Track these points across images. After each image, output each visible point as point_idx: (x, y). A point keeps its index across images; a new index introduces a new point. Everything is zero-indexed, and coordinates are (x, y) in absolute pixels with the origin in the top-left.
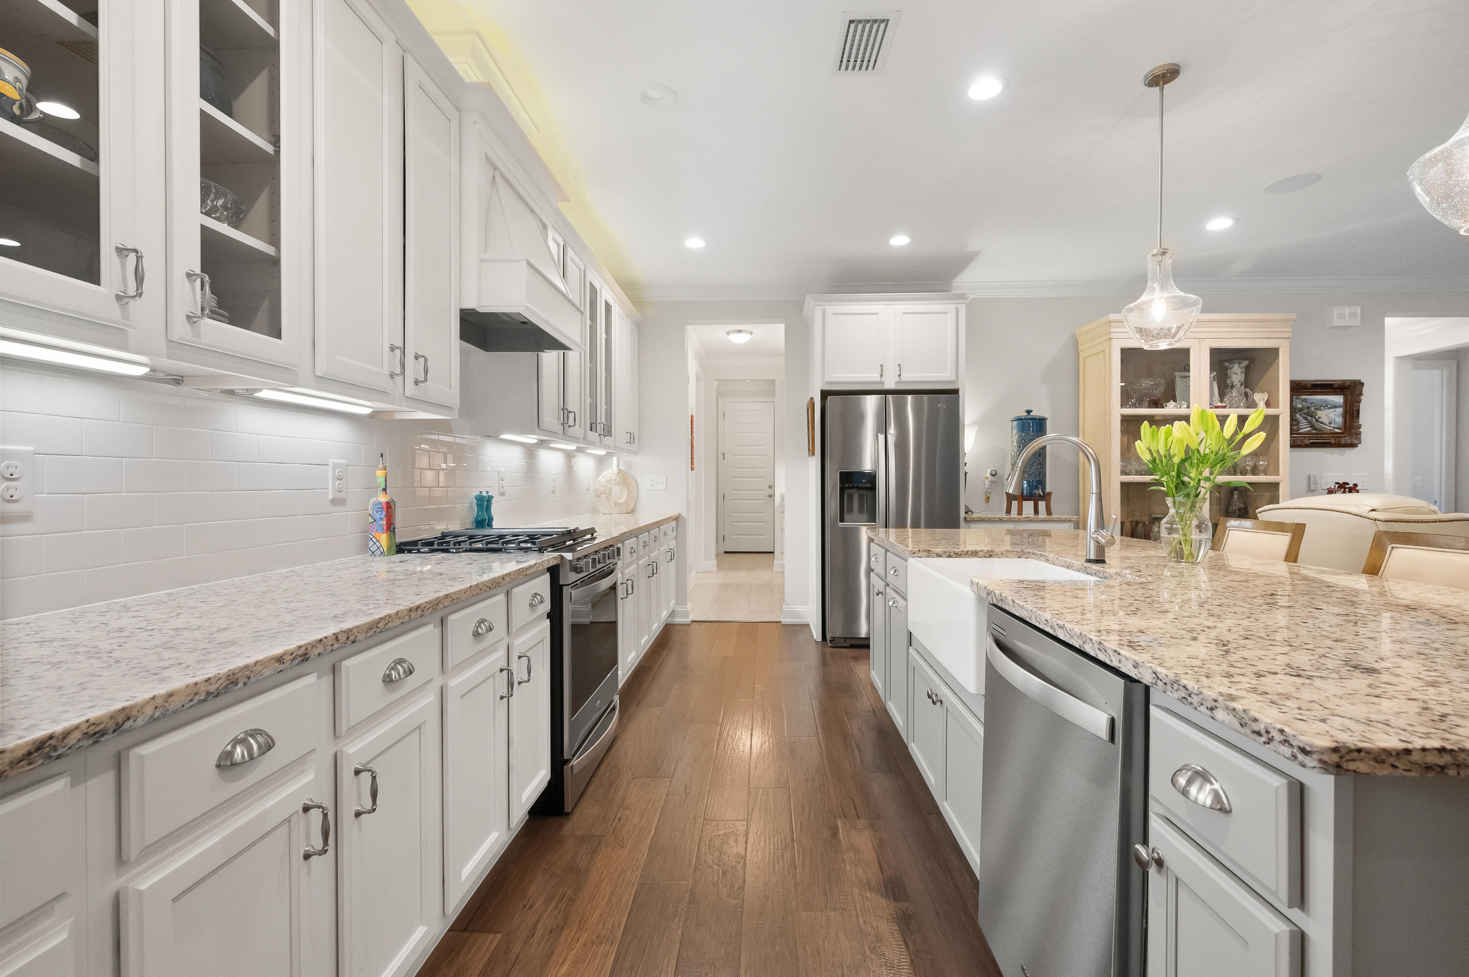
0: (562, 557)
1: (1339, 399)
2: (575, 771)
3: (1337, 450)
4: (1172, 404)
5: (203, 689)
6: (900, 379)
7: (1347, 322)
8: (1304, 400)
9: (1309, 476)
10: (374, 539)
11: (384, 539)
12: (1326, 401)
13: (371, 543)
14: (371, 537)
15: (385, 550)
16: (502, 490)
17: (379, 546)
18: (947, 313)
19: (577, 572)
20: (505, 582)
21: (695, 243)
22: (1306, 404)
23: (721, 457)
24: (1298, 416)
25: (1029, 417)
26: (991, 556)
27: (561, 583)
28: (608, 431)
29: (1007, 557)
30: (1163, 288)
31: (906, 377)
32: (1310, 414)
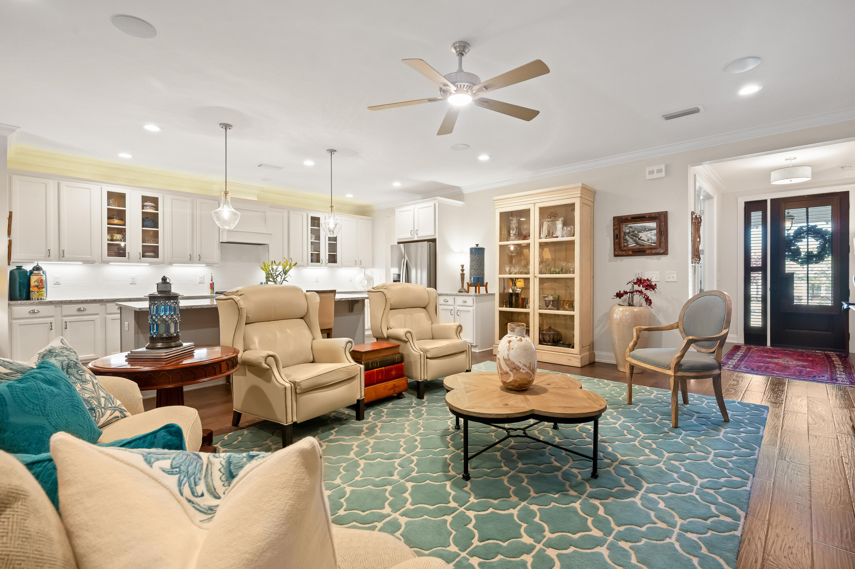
1: (653, 225)
3: (655, 257)
6: (418, 236)
7: (655, 176)
8: (630, 227)
9: (636, 274)
12: (644, 227)
18: (431, 206)
22: (632, 230)
24: (627, 237)
25: (476, 247)
28: (333, 261)
32: (634, 235)
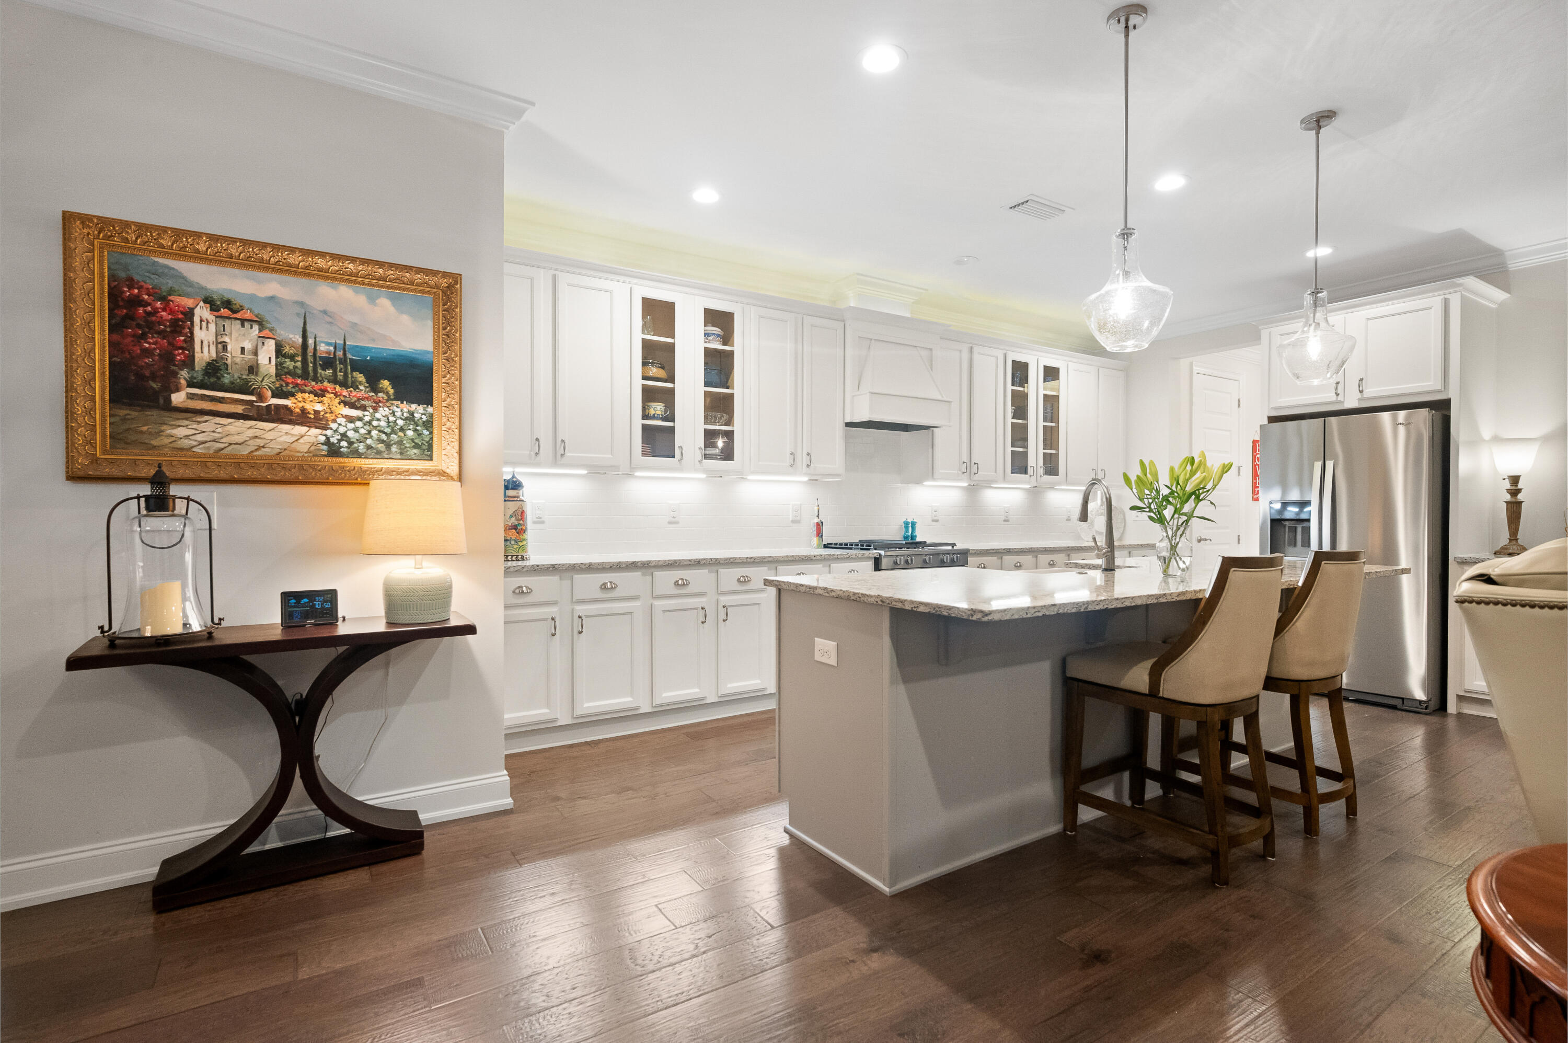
0: (879, 553)
6: (1362, 395)
11: (815, 540)
14: (814, 537)
18: (1430, 308)
31: (1370, 392)
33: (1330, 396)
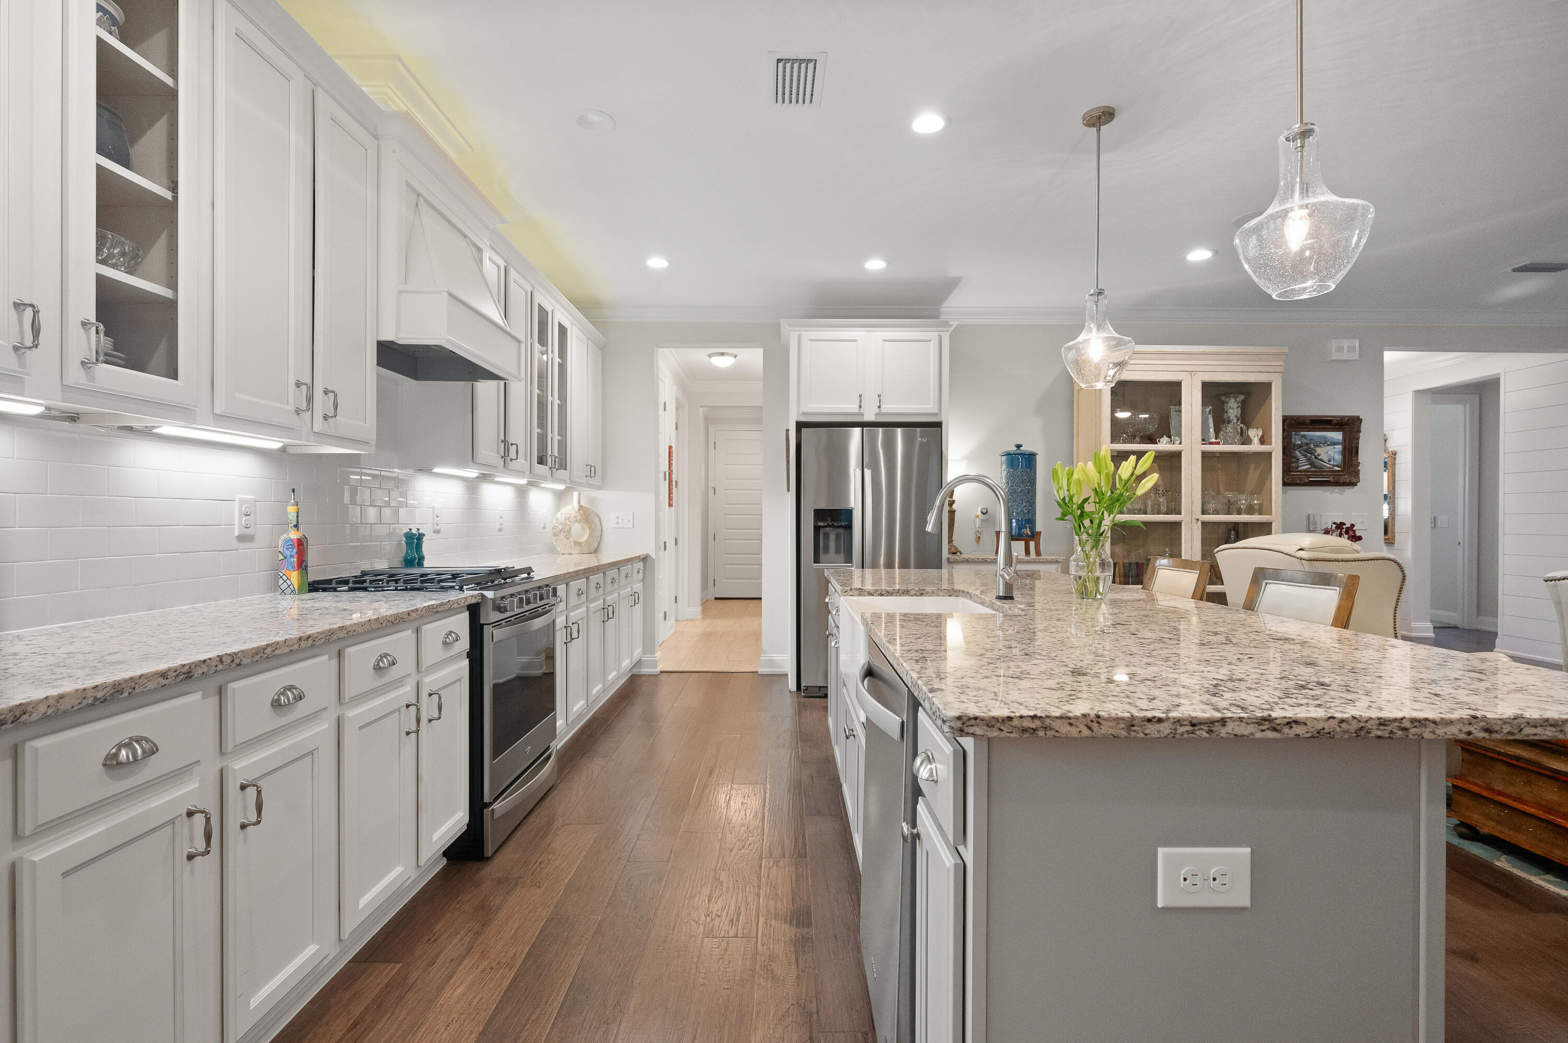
0: (483, 595)
1: (1338, 436)
2: (496, 816)
3: (1337, 489)
4: (1165, 439)
5: (90, 694)
6: (880, 410)
7: (1346, 356)
8: (1303, 436)
9: (1309, 516)
10: (284, 577)
11: (294, 577)
12: (1325, 438)
13: (281, 581)
14: (281, 575)
15: (296, 588)
16: (437, 527)
17: (289, 584)
18: (930, 341)
19: (501, 612)
20: (410, 618)
21: (657, 263)
22: (1305, 441)
23: (711, 492)
24: (1297, 452)
25: (1018, 452)
26: (922, 594)
27: (482, 622)
28: (562, 464)
29: (938, 595)
30: (1100, 327)
31: (886, 408)
32: (1309, 451)
33: (853, 407)
